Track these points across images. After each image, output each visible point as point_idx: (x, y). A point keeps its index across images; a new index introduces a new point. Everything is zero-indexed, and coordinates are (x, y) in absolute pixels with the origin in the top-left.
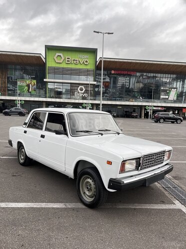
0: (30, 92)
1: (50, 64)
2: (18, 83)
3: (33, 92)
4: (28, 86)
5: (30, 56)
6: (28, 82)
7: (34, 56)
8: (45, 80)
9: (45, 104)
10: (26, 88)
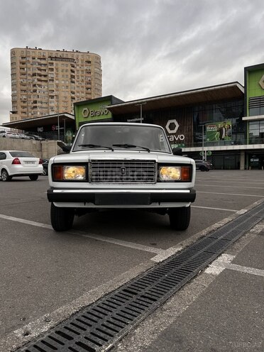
0: (223, 139)
1: (253, 93)
2: (208, 128)
3: (228, 139)
4: (220, 131)
5: (221, 89)
6: (220, 125)
7: (228, 88)
8: (244, 119)
9: (243, 153)
10: (218, 133)
